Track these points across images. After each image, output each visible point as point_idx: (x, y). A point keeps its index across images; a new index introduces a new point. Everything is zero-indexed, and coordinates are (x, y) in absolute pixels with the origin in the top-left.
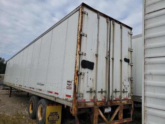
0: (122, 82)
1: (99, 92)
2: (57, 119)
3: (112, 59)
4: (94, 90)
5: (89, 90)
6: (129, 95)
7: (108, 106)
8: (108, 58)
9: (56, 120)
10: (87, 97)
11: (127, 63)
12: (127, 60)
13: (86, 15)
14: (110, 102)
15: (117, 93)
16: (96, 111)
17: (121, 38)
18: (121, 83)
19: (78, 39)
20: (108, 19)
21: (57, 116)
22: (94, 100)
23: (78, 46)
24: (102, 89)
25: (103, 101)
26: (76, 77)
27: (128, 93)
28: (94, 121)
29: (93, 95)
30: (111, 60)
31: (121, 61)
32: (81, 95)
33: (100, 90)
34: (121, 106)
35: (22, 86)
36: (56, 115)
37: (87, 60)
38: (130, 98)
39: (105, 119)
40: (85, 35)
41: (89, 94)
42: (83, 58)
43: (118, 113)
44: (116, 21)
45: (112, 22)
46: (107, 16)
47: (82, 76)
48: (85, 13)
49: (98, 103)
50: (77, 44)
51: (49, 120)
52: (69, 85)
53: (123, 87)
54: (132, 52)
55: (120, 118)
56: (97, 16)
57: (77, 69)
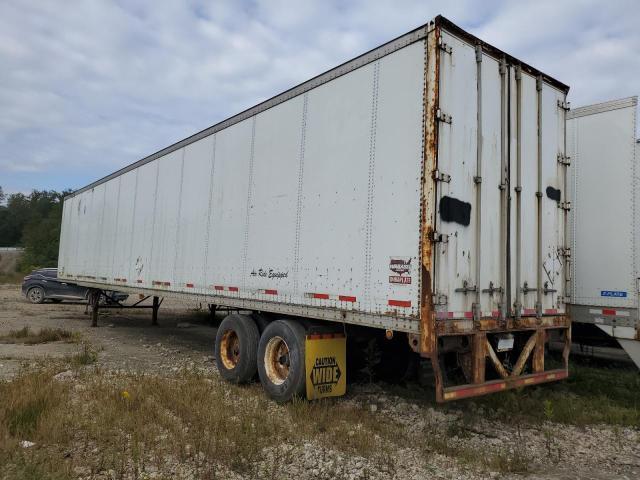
0: (543, 260)
1: (484, 291)
2: (335, 380)
3: (516, 189)
4: (471, 285)
5: (461, 286)
6: (559, 302)
7: (507, 333)
8: (504, 188)
9: (332, 382)
10: (457, 306)
11: (553, 203)
12: (554, 194)
13: (447, 55)
14: (512, 320)
15: (529, 294)
16: (480, 348)
17: (539, 123)
18: (540, 265)
19: (427, 134)
20: (504, 61)
21: (335, 369)
22: (473, 315)
23: (430, 154)
24: (491, 284)
25: (496, 317)
26: (426, 249)
27: (556, 295)
28: (477, 373)
29: (471, 298)
30: (513, 194)
31: (539, 195)
32: (443, 301)
33: (487, 288)
34: (540, 334)
35: (168, 284)
36: (333, 367)
37: (453, 196)
38: (562, 311)
39: (501, 368)
40: (447, 119)
41: (461, 296)
42: (445, 190)
43: (532, 354)
44: (526, 68)
45: (512, 70)
46: (502, 53)
47: (442, 246)
48: (445, 50)
49: (483, 323)
50: (425, 147)
51: (315, 382)
52: (400, 273)
53: (545, 278)
54: (566, 165)
55: (537, 368)
56: (474, 55)
57: (428, 223)
